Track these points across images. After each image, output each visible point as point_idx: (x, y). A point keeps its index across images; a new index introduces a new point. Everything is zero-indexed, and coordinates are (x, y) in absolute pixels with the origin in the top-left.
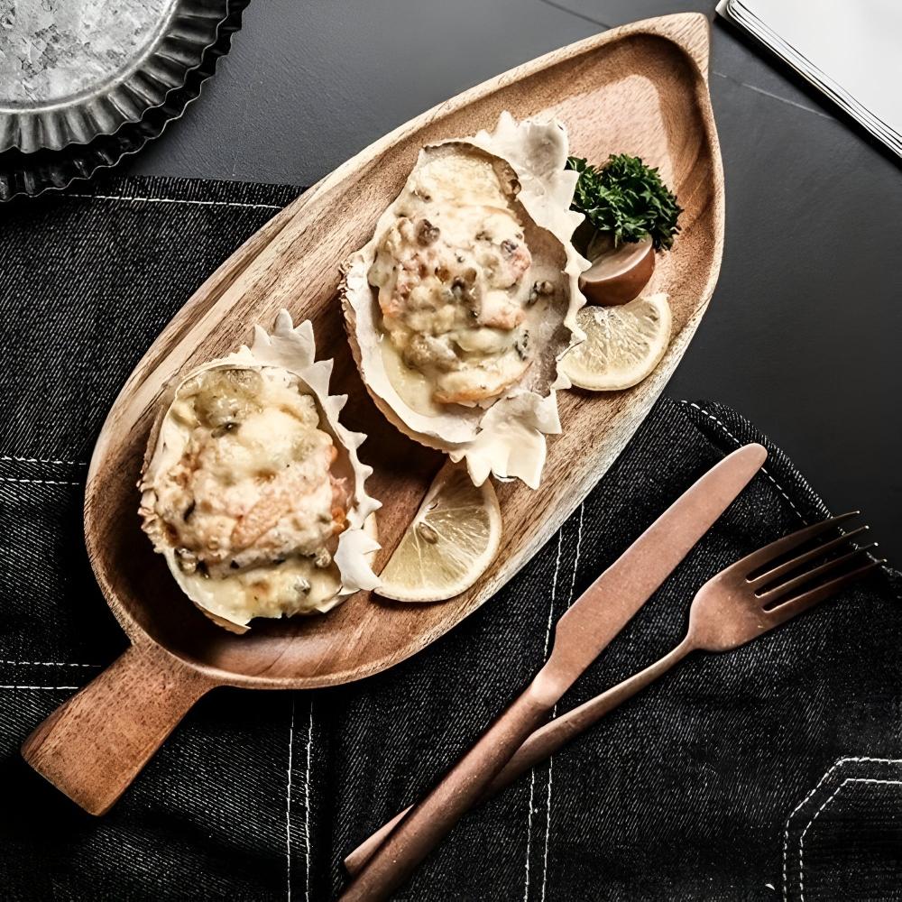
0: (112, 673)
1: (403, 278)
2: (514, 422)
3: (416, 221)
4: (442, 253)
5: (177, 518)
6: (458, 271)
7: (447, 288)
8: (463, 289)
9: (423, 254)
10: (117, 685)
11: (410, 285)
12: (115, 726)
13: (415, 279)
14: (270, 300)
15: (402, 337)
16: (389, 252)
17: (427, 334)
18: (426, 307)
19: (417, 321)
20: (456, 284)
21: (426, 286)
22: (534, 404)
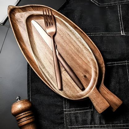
0: (91, 100)
10: (93, 99)
12: (98, 101)
14: (49, 71)
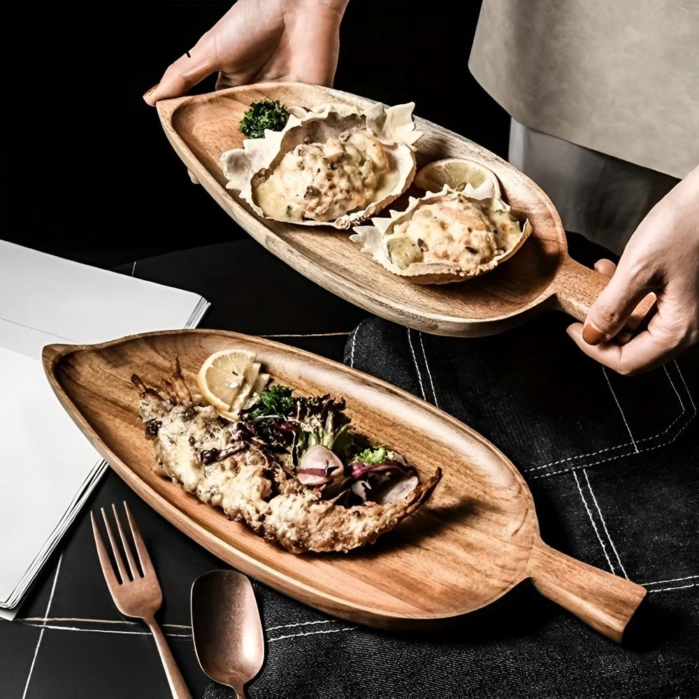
1: (340, 196)
2: (383, 130)
3: (307, 202)
4: (319, 181)
5: (477, 258)
6: (325, 170)
7: (336, 173)
8: (334, 164)
9: (323, 191)
11: (341, 192)
13: (337, 190)
15: (368, 191)
16: (328, 211)
17: (362, 177)
18: (349, 180)
19: (358, 184)
20: (333, 168)
21: (339, 182)
22: (372, 121)
